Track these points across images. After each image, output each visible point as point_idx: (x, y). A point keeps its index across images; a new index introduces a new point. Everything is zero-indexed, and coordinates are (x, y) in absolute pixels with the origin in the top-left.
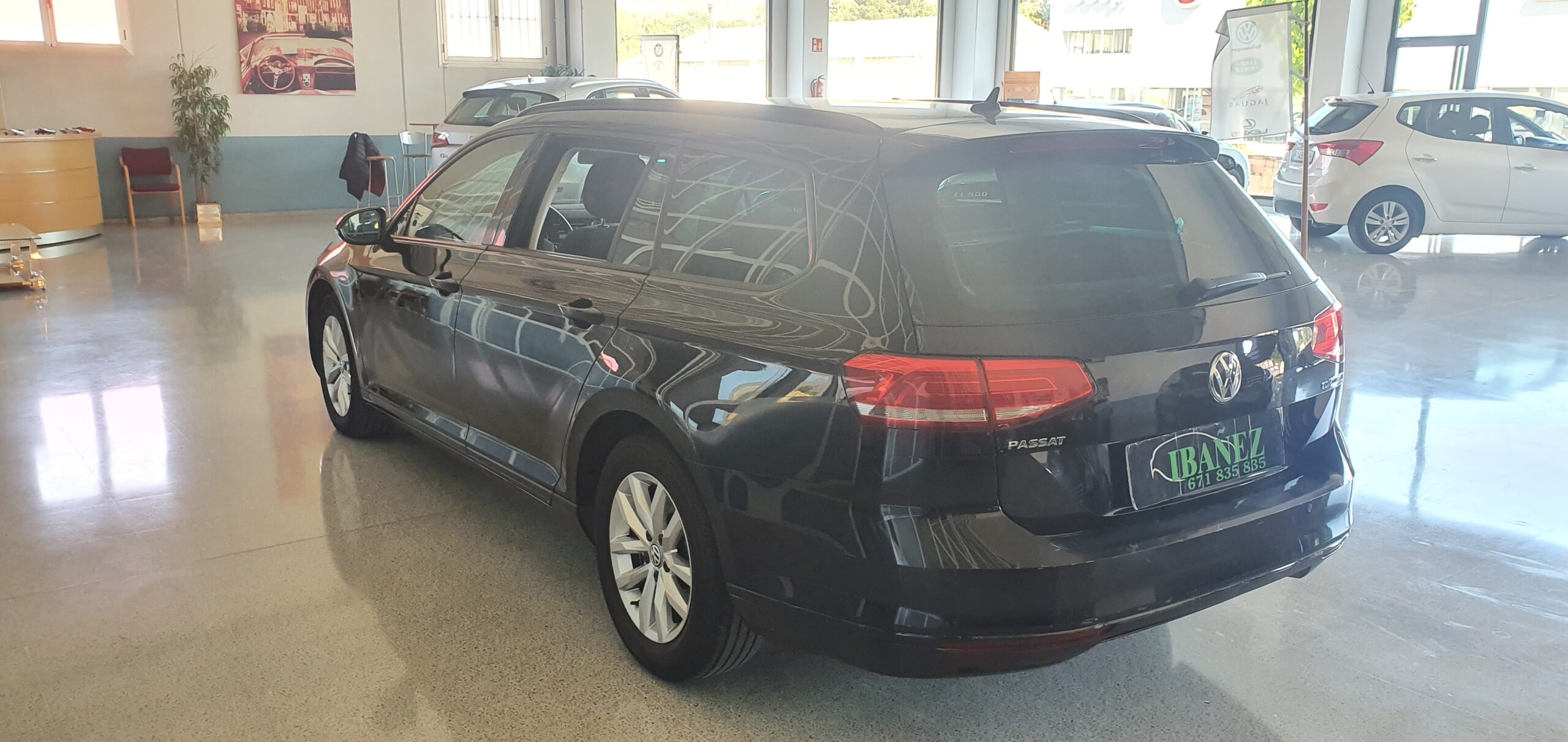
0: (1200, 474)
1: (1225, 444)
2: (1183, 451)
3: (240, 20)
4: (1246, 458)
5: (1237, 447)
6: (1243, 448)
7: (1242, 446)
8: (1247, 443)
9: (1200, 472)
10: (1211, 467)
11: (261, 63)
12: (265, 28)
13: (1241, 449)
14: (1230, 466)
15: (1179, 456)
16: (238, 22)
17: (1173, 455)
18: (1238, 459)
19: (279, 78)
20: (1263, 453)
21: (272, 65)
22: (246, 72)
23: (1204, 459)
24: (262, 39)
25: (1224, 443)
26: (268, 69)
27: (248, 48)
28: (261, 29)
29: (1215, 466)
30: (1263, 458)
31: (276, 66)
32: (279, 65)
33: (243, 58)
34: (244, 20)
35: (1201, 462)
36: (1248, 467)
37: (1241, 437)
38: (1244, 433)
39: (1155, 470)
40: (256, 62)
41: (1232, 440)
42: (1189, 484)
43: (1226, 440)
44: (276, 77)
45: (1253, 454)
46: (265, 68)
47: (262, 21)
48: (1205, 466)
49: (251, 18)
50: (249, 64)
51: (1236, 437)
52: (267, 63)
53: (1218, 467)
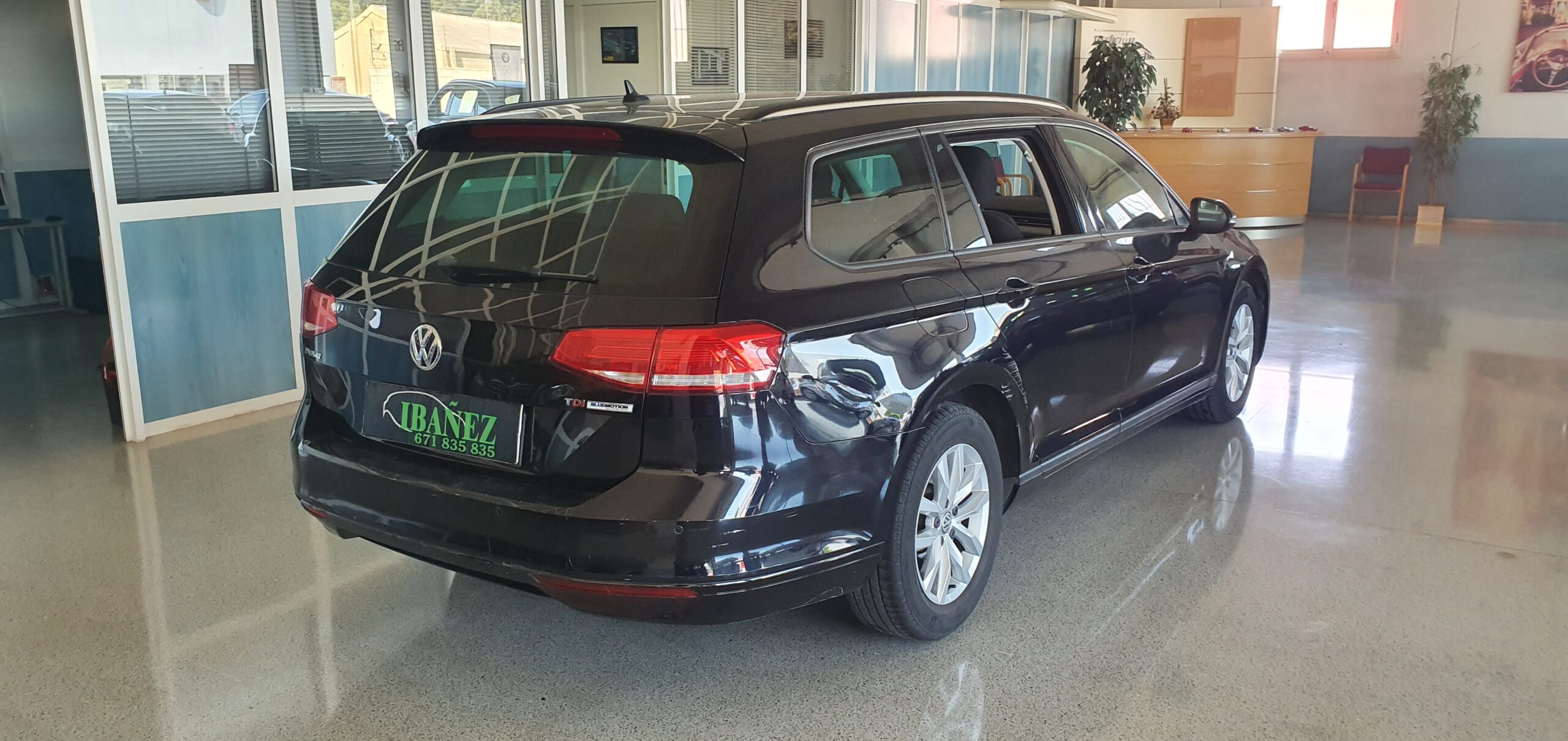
0: (428, 434)
1: (457, 418)
2: (415, 407)
3: (1525, 12)
4: (476, 440)
5: (467, 425)
6: (473, 428)
7: (473, 427)
8: (479, 428)
9: (428, 431)
10: (438, 432)
11: (1538, 59)
12: (1553, 19)
13: (471, 429)
14: (458, 440)
15: (410, 408)
16: (1522, 14)
17: (406, 405)
18: (467, 437)
19: (1557, 75)
20: (493, 443)
21: (1552, 60)
22: (1518, 68)
23: (433, 422)
24: (1547, 31)
25: (455, 416)
26: (1547, 65)
27: (1527, 43)
28: (1549, 20)
29: (443, 433)
30: (493, 448)
31: (1557, 61)
32: (1561, 60)
33: (1519, 53)
34: (1530, 14)
35: (431, 424)
36: (475, 449)
37: (474, 418)
38: (477, 416)
39: (387, 411)
40: (1532, 57)
41: (463, 416)
42: (416, 438)
43: (458, 414)
44: (1554, 73)
45: (483, 440)
46: (1543, 63)
47: (1551, 12)
48: (433, 429)
49: (1538, 10)
50: (1524, 60)
51: (468, 415)
52: (1546, 58)
53: (445, 435)
